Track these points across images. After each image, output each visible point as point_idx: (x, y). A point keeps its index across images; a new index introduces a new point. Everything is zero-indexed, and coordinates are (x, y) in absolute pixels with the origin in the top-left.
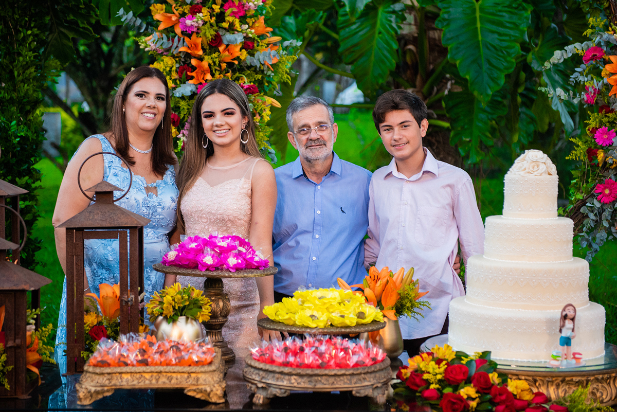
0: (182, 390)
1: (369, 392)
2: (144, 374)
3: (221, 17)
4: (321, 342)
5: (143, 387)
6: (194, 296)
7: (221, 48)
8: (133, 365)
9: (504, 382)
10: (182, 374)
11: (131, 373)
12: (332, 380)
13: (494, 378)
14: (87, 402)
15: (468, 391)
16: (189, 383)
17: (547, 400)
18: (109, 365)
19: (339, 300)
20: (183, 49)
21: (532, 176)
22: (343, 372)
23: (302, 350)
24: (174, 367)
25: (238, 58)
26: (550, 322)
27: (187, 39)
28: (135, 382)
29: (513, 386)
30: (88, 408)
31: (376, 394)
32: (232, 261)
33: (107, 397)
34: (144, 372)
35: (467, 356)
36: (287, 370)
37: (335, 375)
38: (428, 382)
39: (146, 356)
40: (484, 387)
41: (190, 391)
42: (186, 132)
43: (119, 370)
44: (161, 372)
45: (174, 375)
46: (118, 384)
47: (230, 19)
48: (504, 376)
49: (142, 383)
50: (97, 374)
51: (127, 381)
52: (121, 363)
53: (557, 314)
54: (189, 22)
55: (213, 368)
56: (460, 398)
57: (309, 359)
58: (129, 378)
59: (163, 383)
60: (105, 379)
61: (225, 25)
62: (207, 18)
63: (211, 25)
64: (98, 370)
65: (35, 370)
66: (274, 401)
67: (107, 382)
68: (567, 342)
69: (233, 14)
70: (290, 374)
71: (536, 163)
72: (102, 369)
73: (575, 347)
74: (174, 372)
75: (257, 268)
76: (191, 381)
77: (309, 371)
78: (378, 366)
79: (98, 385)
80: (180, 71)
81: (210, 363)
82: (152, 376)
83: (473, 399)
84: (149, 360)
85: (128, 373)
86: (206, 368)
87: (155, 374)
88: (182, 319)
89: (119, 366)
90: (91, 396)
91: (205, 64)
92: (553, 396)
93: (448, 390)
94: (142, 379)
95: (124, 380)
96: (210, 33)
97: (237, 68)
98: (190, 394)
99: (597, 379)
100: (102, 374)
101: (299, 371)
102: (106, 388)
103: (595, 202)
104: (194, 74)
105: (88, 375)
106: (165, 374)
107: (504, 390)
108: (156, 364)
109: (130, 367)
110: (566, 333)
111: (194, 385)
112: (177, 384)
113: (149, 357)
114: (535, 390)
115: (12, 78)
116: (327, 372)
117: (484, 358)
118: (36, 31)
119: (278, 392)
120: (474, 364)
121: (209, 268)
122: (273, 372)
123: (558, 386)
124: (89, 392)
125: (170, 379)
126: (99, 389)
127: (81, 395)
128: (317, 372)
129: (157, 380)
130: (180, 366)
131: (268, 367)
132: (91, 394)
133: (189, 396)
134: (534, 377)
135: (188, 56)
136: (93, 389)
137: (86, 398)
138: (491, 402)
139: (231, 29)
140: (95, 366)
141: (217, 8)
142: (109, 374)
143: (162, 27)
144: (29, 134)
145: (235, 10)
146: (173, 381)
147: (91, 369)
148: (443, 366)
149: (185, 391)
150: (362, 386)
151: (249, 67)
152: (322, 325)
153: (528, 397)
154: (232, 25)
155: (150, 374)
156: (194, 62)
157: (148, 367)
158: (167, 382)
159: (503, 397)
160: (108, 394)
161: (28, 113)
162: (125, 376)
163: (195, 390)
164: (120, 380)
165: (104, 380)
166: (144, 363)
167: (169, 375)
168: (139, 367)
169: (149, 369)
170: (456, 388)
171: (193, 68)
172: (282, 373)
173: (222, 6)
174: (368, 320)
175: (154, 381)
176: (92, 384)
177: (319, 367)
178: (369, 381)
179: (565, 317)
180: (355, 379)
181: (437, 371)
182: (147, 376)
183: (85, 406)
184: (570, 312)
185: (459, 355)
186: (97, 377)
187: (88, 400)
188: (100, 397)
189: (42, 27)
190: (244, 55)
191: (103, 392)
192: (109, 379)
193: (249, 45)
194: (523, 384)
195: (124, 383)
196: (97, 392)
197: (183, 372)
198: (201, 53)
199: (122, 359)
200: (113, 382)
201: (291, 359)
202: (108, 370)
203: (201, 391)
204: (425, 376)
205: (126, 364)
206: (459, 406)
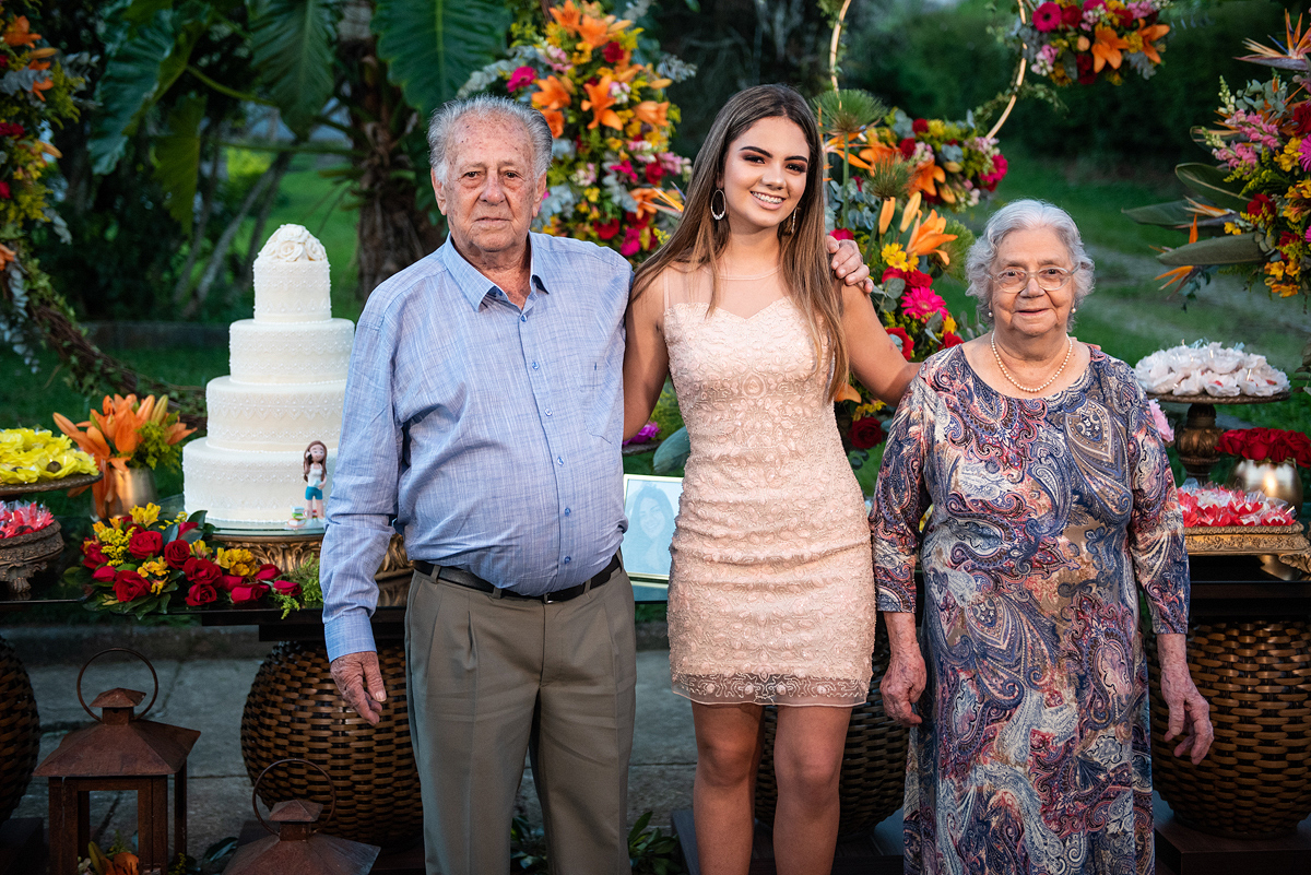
9: (213, 554)
13: (199, 547)
15: (157, 566)
17: (279, 574)
19: (19, 445)
21: (282, 263)
29: (223, 558)
31: (12, 576)
38: (108, 557)
40: (179, 560)
48: (216, 544)
56: (138, 577)
68: (316, 494)
71: (291, 241)
78: (25, 538)
83: (160, 578)
92: (290, 569)
93: (129, 567)
107: (208, 563)
110: (312, 482)
114: (263, 562)
117: (195, 520)
120: (176, 531)
123: (298, 557)
134: (266, 544)
138: (183, 581)
148: (131, 534)
153: (248, 571)
159: (204, 573)
170: (138, 564)
174: (62, 473)
179: (309, 460)
181: (120, 541)
184: (316, 453)
194: (243, 554)
204: (105, 550)
206: (139, 589)
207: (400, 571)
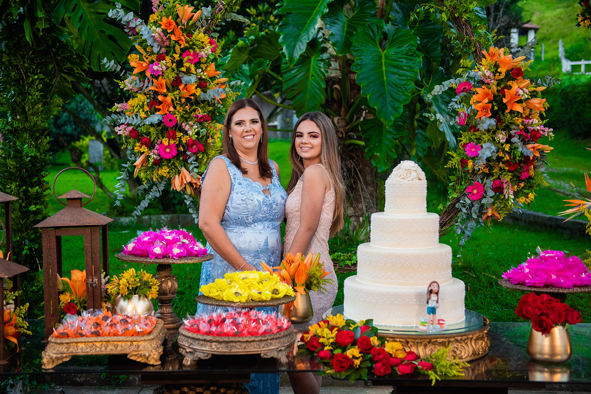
0: (126, 355)
1: (275, 354)
2: (95, 343)
3: (180, 64)
4: (239, 313)
5: (95, 353)
6: (145, 278)
7: (181, 87)
8: (87, 336)
9: (383, 344)
10: (126, 343)
11: (85, 342)
12: (244, 345)
13: (374, 341)
14: (50, 366)
15: (353, 352)
16: (132, 350)
17: (417, 357)
18: (68, 336)
19: (259, 280)
20: (151, 88)
21: (405, 181)
22: (253, 339)
23: (224, 321)
24: (119, 337)
25: (194, 95)
26: (419, 296)
27: (155, 81)
28: (88, 350)
29: (389, 347)
30: (50, 371)
31: (280, 355)
32: (176, 251)
33: (65, 362)
34: (96, 342)
35: (354, 323)
36: (209, 338)
37: (247, 342)
38: (323, 345)
39: (98, 329)
40: (366, 348)
41: (132, 356)
42: (156, 151)
43: (75, 340)
44: (109, 341)
45: (120, 343)
46: (74, 351)
47: (187, 65)
48: (383, 339)
49: (94, 351)
50: (58, 343)
51: (82, 348)
52: (78, 335)
53: (424, 289)
54: (155, 68)
55: (152, 337)
56: (347, 358)
57: (228, 327)
58: (84, 346)
59: (111, 350)
60: (64, 347)
61: (183, 69)
62: (169, 65)
63: (173, 70)
64: (59, 341)
65: (14, 340)
66: (199, 362)
67: (66, 350)
68: (432, 311)
69: (189, 60)
70: (211, 341)
71: (409, 171)
72: (62, 339)
73: (439, 315)
74: (119, 341)
75: (197, 256)
76: (133, 348)
77: (226, 339)
78: (282, 333)
79: (58, 352)
80: (150, 105)
81: (150, 333)
82: (102, 345)
83: (358, 358)
84: (101, 332)
85: (82, 342)
86: (146, 337)
87: (104, 343)
88: (135, 297)
89: (76, 337)
90: (53, 361)
91: (169, 99)
92: (422, 354)
93: (338, 351)
94: (94, 347)
95: (79, 348)
96: (172, 76)
97: (193, 102)
98: (132, 358)
99: (457, 341)
100: (61, 344)
101: (218, 338)
102: (64, 355)
103: (467, 199)
104: (160, 107)
105: (51, 344)
106: (112, 343)
107: (381, 350)
108: (106, 335)
109: (84, 338)
110: (432, 304)
111: (135, 351)
112: (122, 350)
113: (101, 330)
114: (408, 350)
115: (24, 112)
116: (240, 339)
117: (367, 325)
118: (41, 76)
119: (202, 356)
120: (359, 330)
121: (157, 256)
122: (198, 339)
123: (425, 346)
124: (51, 358)
125: (116, 347)
126: (59, 356)
127: (45, 361)
128: (232, 339)
129: (106, 348)
130: (125, 336)
131: (195, 335)
132: (52, 360)
133: (132, 360)
134: (406, 339)
135: (156, 93)
136: (54, 356)
137: (49, 363)
138: (371, 360)
139: (188, 72)
140: (57, 337)
141: (177, 57)
142: (67, 343)
143: (136, 71)
144: (38, 154)
145: (191, 58)
146: (118, 348)
147: (53, 340)
148: (335, 332)
149: (128, 356)
150: (269, 349)
151: (204, 101)
152: (243, 300)
153: (401, 355)
154: (188, 69)
155: (101, 343)
156: (160, 98)
157: (99, 337)
158: (114, 349)
159: (381, 356)
160: (67, 360)
161: (38, 138)
162: (80, 345)
163: (136, 355)
164: (76, 348)
165: (63, 349)
166: (97, 334)
167: (116, 343)
168: (92, 338)
169: (99, 339)
170: (344, 350)
171: (160, 103)
172: (205, 340)
173: (181, 55)
174: (281, 295)
175: (103, 349)
176: (54, 352)
177: (234, 335)
178: (275, 345)
179: (431, 292)
180: (263, 344)
181: (330, 336)
182: (98, 344)
183: (49, 369)
184: (435, 288)
185: (349, 323)
186: (58, 346)
187: (51, 364)
188: (60, 362)
189: (47, 73)
190: (199, 92)
191: (63, 358)
192: (67, 348)
193: (202, 84)
194: (397, 345)
195: (79, 351)
196: (58, 359)
197: (126, 341)
198: (165, 91)
199: (80, 331)
200: (70, 350)
201: (214, 329)
202: (67, 340)
203: (141, 356)
204: (321, 340)
205: (82, 335)
206: (346, 364)
207: (477, 357)
